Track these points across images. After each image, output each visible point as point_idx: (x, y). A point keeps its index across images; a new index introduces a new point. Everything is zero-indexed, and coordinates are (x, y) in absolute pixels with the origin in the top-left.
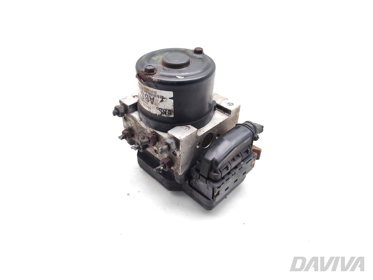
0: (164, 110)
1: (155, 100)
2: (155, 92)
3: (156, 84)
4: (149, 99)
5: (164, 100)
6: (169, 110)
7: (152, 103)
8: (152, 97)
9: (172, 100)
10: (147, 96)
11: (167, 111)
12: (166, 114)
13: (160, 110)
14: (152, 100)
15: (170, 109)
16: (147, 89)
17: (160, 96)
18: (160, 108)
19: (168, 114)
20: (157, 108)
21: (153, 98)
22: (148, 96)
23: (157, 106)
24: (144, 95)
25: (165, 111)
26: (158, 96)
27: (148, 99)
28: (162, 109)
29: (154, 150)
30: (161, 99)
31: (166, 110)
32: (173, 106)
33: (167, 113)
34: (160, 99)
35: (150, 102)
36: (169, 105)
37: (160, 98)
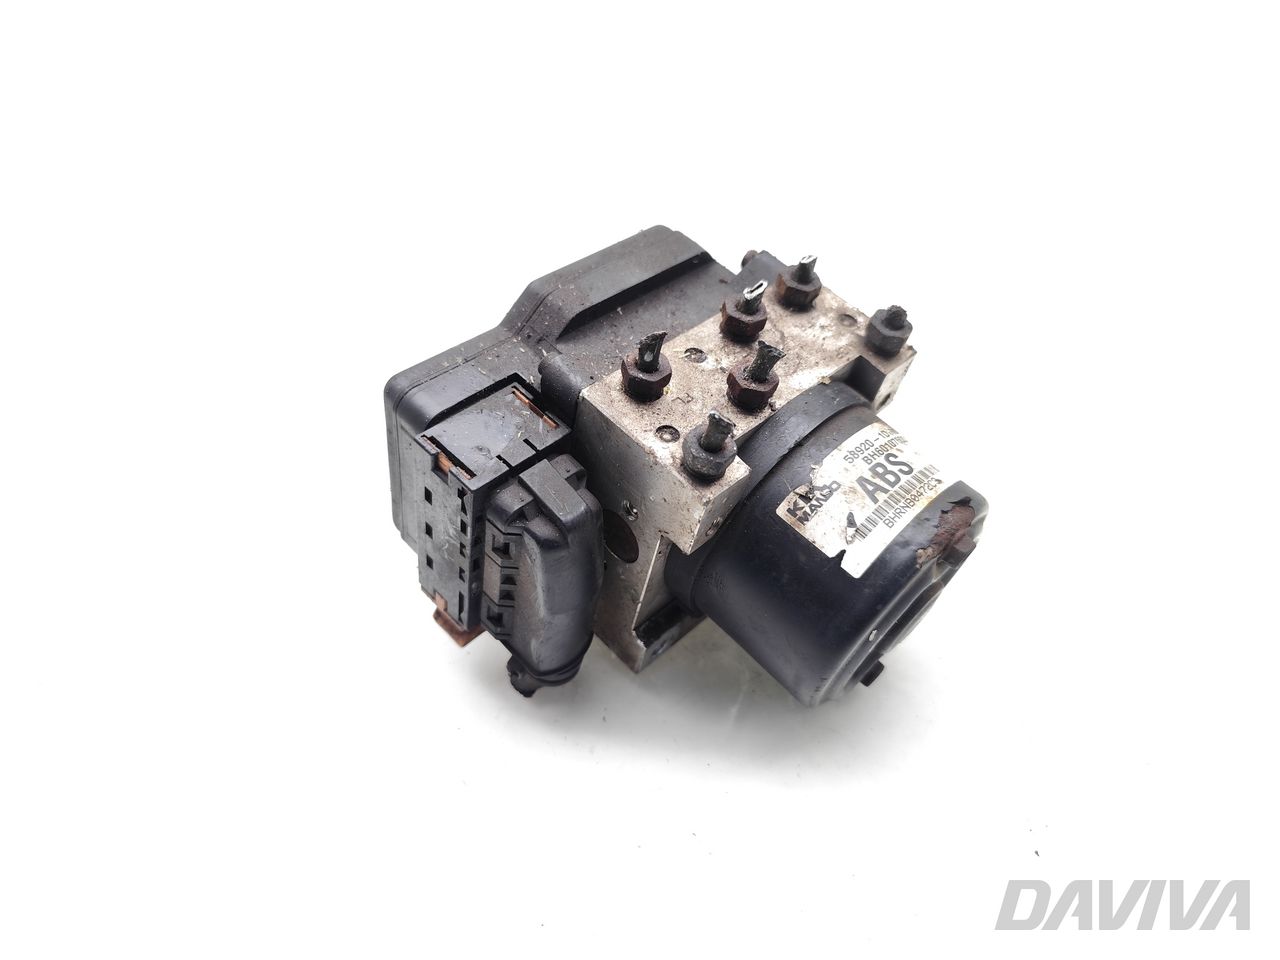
0: (818, 500)
1: (868, 500)
2: (890, 524)
3: (914, 548)
4: (878, 481)
5: (851, 531)
6: (805, 518)
7: (862, 481)
8: (881, 497)
9: (834, 555)
10: (891, 478)
11: (808, 510)
12: (801, 496)
13: (825, 492)
14: (870, 488)
15: (808, 524)
16: (913, 500)
17: (870, 527)
18: (831, 493)
19: (795, 503)
20: (840, 485)
21: (875, 501)
22: (893, 485)
23: (845, 493)
24: (901, 471)
25: (814, 502)
26: (874, 524)
27: (882, 477)
28: (826, 498)
29: (704, 349)
30: (858, 524)
31: (813, 509)
32: (811, 539)
33: (801, 503)
34: (859, 520)
35: (868, 475)
36: (824, 532)
37: (866, 523)
